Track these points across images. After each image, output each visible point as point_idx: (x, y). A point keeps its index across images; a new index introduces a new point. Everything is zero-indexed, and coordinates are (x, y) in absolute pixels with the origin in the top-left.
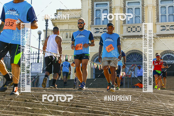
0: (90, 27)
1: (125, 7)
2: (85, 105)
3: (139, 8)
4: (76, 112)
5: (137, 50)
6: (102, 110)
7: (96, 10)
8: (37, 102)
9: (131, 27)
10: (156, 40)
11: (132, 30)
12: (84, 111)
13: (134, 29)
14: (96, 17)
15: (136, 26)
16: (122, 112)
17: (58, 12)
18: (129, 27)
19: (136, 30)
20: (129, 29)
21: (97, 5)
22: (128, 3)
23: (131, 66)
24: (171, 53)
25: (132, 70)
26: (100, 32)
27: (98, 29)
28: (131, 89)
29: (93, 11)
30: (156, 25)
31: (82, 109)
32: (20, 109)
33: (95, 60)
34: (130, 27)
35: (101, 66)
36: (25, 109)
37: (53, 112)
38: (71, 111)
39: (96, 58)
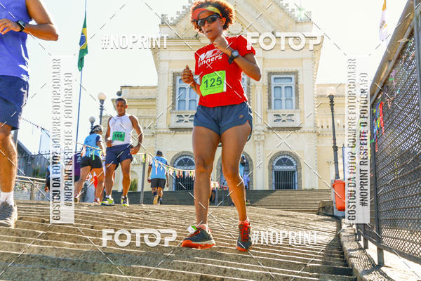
0: (170, 113)
7: (180, 88)
10: (267, 135)
14: (179, 98)
17: (124, 90)
24: (287, 155)
26: (184, 121)
27: (181, 116)
29: (174, 90)
30: (267, 113)
33: (177, 163)
39: (178, 161)
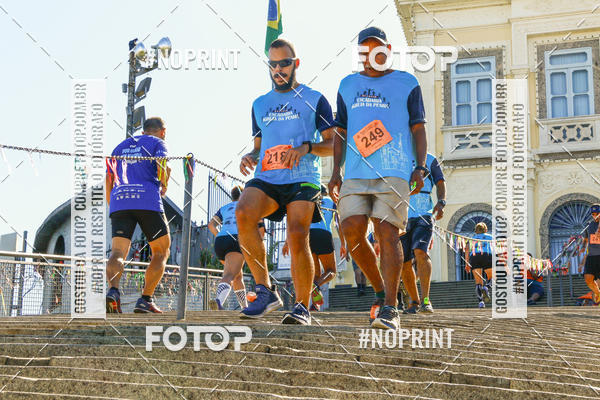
0: (442, 132)
1: (541, 69)
2: (437, 358)
3: (585, 71)
4: (413, 379)
5: (582, 195)
6: (491, 373)
7: (458, 83)
8: (299, 354)
9: (564, 126)
11: (565, 137)
12: (436, 377)
13: (572, 133)
14: (458, 101)
15: (578, 125)
16: (548, 377)
18: (555, 128)
19: (579, 136)
20: (558, 135)
21: (460, 70)
22: (552, 57)
23: (569, 239)
25: (570, 252)
26: (470, 146)
27: (463, 136)
28: (570, 308)
29: (447, 87)
31: (431, 372)
32: (255, 375)
33: (460, 226)
34: (559, 128)
35: (479, 244)
36: (269, 375)
37: (346, 380)
38: (398, 376)
39: (463, 222)
